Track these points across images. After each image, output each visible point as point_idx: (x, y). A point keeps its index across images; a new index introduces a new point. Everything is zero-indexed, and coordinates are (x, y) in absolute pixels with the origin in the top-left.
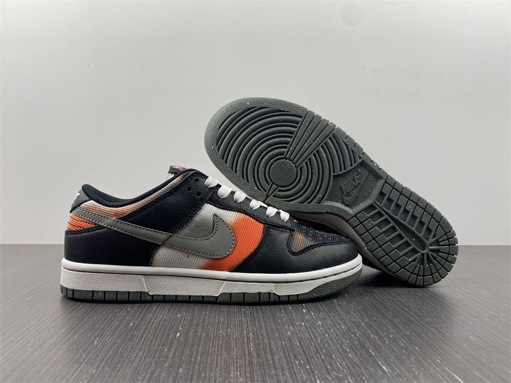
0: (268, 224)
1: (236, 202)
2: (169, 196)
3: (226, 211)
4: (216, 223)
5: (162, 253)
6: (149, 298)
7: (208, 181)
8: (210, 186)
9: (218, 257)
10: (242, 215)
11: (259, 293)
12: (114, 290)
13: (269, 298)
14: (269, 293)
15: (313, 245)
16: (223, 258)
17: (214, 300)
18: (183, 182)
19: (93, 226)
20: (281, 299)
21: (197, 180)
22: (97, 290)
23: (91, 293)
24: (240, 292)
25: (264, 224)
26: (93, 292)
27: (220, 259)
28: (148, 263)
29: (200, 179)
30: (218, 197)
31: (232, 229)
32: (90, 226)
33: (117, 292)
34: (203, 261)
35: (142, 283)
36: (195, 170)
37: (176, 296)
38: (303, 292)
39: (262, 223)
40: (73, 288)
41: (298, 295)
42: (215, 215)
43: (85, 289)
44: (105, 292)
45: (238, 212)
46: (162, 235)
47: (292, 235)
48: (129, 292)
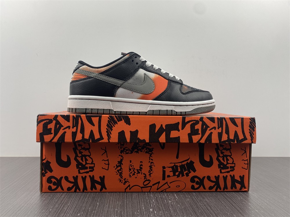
0: (170, 80)
1: (154, 69)
2: (123, 63)
3: (150, 73)
4: (145, 78)
5: (120, 91)
6: (114, 112)
7: (141, 58)
8: (142, 61)
9: (147, 93)
10: (158, 75)
11: (167, 110)
12: (96, 108)
13: (172, 113)
14: (172, 110)
15: (192, 91)
16: (149, 94)
17: (145, 113)
18: (129, 57)
19: (86, 77)
20: (177, 113)
21: (136, 57)
22: (88, 108)
23: (85, 110)
24: (158, 109)
25: (168, 80)
26: (86, 109)
27: (148, 94)
28: (113, 95)
29: (138, 57)
30: (146, 66)
31: (153, 81)
32: (84, 77)
33: (98, 109)
34: (140, 95)
35: (110, 105)
36: (135, 53)
37: (127, 112)
38: (188, 111)
39: (167, 79)
40: (76, 108)
41: (185, 112)
42: (145, 74)
43: (82, 108)
44: (92, 109)
45: (156, 73)
46: (120, 82)
47: (182, 86)
48: (104, 109)
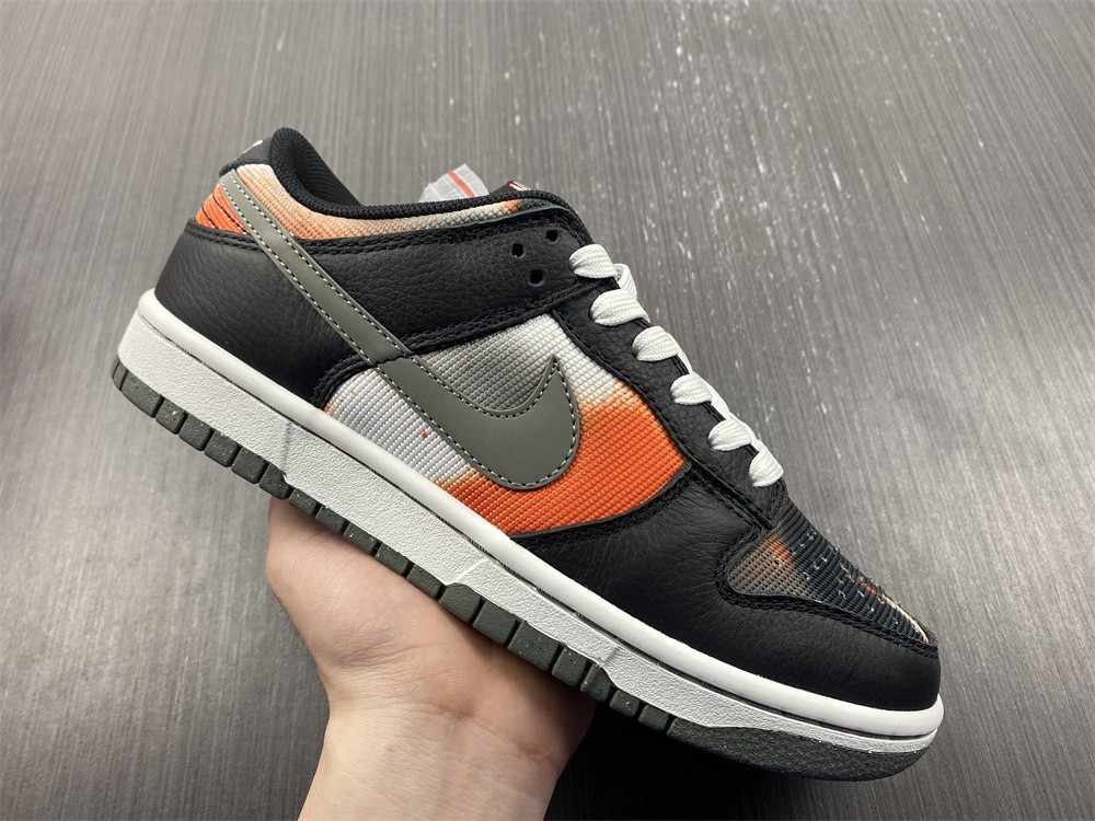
0: (696, 467)
1: (634, 353)
4: (543, 383)
5: (363, 388)
6: (281, 489)
7: (581, 255)
8: (581, 272)
10: (631, 400)
13: (582, 678)
14: (589, 663)
15: (804, 602)
17: (435, 590)
18: (509, 222)
19: (237, 231)
20: (613, 700)
21: (553, 235)
23: (158, 399)
24: (511, 610)
25: (686, 458)
26: (162, 399)
28: (321, 400)
29: (565, 237)
30: (589, 314)
33: (212, 431)
35: (280, 441)
36: (565, 205)
37: (348, 523)
38: (692, 719)
39: (680, 451)
40: (129, 367)
41: (671, 718)
42: (553, 360)
43: (149, 383)
44: (186, 415)
45: (626, 383)
47: (753, 537)
48: (239, 447)
